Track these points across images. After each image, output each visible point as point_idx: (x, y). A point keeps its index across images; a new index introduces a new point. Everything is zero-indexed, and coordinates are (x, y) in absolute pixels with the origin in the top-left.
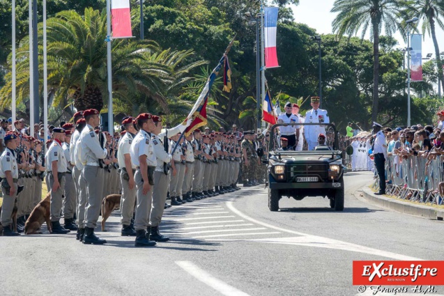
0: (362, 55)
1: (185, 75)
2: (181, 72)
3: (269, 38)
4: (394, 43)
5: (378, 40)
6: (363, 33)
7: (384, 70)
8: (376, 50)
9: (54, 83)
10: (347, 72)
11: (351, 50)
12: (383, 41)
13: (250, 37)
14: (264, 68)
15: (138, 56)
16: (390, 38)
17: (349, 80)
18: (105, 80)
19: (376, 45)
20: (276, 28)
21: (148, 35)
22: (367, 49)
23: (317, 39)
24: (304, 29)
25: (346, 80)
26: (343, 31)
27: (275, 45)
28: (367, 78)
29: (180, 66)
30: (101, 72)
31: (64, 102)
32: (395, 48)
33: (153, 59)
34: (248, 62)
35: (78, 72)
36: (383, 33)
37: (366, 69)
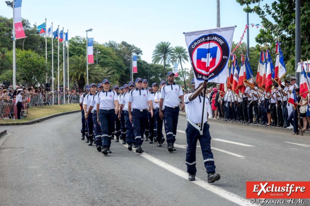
0: (161, 69)
1: (110, 74)
2: (108, 73)
3: (135, 64)
4: (170, 66)
5: (165, 65)
6: (161, 63)
7: (166, 74)
8: (165, 68)
9: (71, 77)
10: (156, 74)
11: (158, 68)
12: (167, 65)
13: (129, 64)
14: (133, 73)
15: (95, 69)
16: (169, 65)
17: (157, 76)
18: (86, 76)
19: (165, 66)
20: (136, 62)
21: (99, 63)
22: (162, 68)
23: (147, 65)
24: (144, 62)
25: (156, 77)
26: (155, 62)
27: (136, 66)
28: (162, 76)
29: (108, 72)
30: (85, 73)
31: (74, 82)
32: (170, 67)
33: (100, 70)
34: (128, 71)
35: (78, 74)
36: (167, 63)
37: (162, 73)
